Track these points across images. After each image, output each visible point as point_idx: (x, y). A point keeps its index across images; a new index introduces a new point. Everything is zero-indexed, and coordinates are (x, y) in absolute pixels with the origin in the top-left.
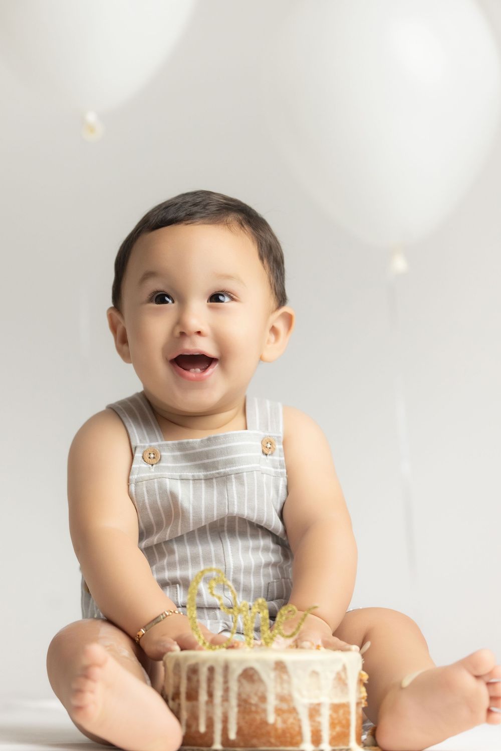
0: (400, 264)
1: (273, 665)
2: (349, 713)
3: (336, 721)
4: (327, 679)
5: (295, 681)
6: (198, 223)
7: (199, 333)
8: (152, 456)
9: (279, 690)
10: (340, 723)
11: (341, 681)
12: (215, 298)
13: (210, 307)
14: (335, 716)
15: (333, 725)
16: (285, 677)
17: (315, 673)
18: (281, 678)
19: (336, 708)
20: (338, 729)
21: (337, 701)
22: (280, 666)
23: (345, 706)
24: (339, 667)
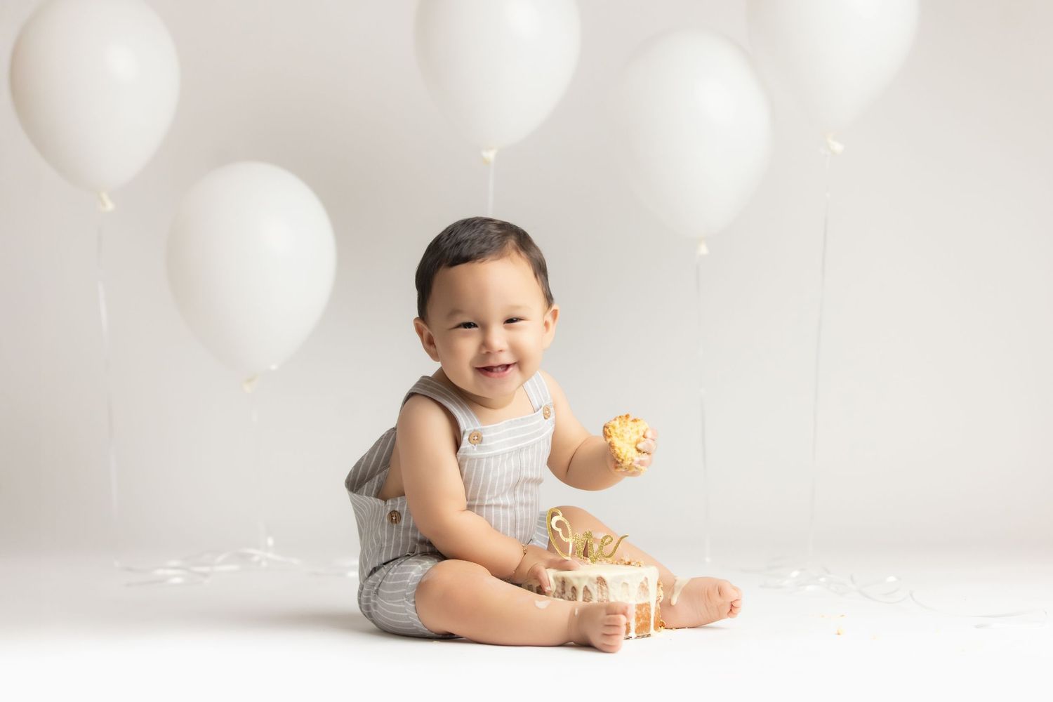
0: (703, 250)
1: (596, 580)
2: (650, 609)
3: (640, 616)
4: (634, 589)
5: (611, 589)
6: (489, 259)
7: (501, 351)
8: (476, 438)
9: (600, 596)
10: (643, 616)
11: (644, 588)
12: (510, 321)
13: (506, 328)
14: (639, 612)
15: (638, 619)
16: (604, 588)
17: (625, 584)
18: (601, 588)
19: (640, 607)
20: (642, 621)
21: (641, 602)
22: (601, 581)
23: (647, 605)
24: (642, 579)
